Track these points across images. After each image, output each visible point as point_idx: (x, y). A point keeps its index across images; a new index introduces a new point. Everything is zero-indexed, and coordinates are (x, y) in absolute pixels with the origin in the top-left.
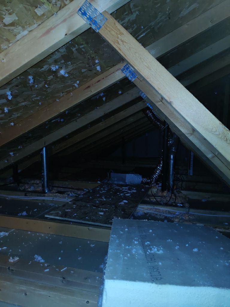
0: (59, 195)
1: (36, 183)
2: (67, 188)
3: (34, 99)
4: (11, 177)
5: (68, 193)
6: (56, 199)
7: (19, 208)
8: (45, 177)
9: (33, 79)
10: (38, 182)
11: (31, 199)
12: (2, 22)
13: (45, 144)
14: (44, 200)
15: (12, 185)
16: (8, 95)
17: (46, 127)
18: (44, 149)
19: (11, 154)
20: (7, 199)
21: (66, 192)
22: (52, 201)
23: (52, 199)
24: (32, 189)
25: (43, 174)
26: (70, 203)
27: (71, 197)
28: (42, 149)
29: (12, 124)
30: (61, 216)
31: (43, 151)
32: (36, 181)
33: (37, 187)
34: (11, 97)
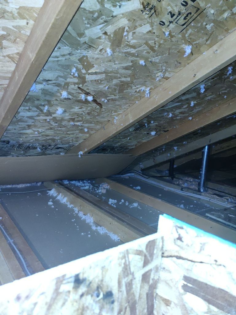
0: (218, 197)
1: (190, 181)
2: (223, 192)
3: (222, 93)
4: (166, 171)
5: (227, 198)
6: (213, 201)
7: (176, 201)
8: (203, 176)
9: (232, 69)
10: (191, 180)
11: (187, 194)
12: (232, 11)
13: (210, 142)
14: (200, 199)
15: (168, 178)
16: (201, 89)
17: (218, 124)
18: (207, 147)
19: (175, 148)
20: (165, 189)
21: (224, 196)
22: (208, 202)
23: (209, 200)
24: (186, 185)
25: (201, 172)
26: (232, 208)
27: (231, 202)
28: (204, 147)
29: (190, 118)
30: (224, 219)
31: (205, 149)
32: (189, 179)
33: (191, 185)
34: (204, 90)
